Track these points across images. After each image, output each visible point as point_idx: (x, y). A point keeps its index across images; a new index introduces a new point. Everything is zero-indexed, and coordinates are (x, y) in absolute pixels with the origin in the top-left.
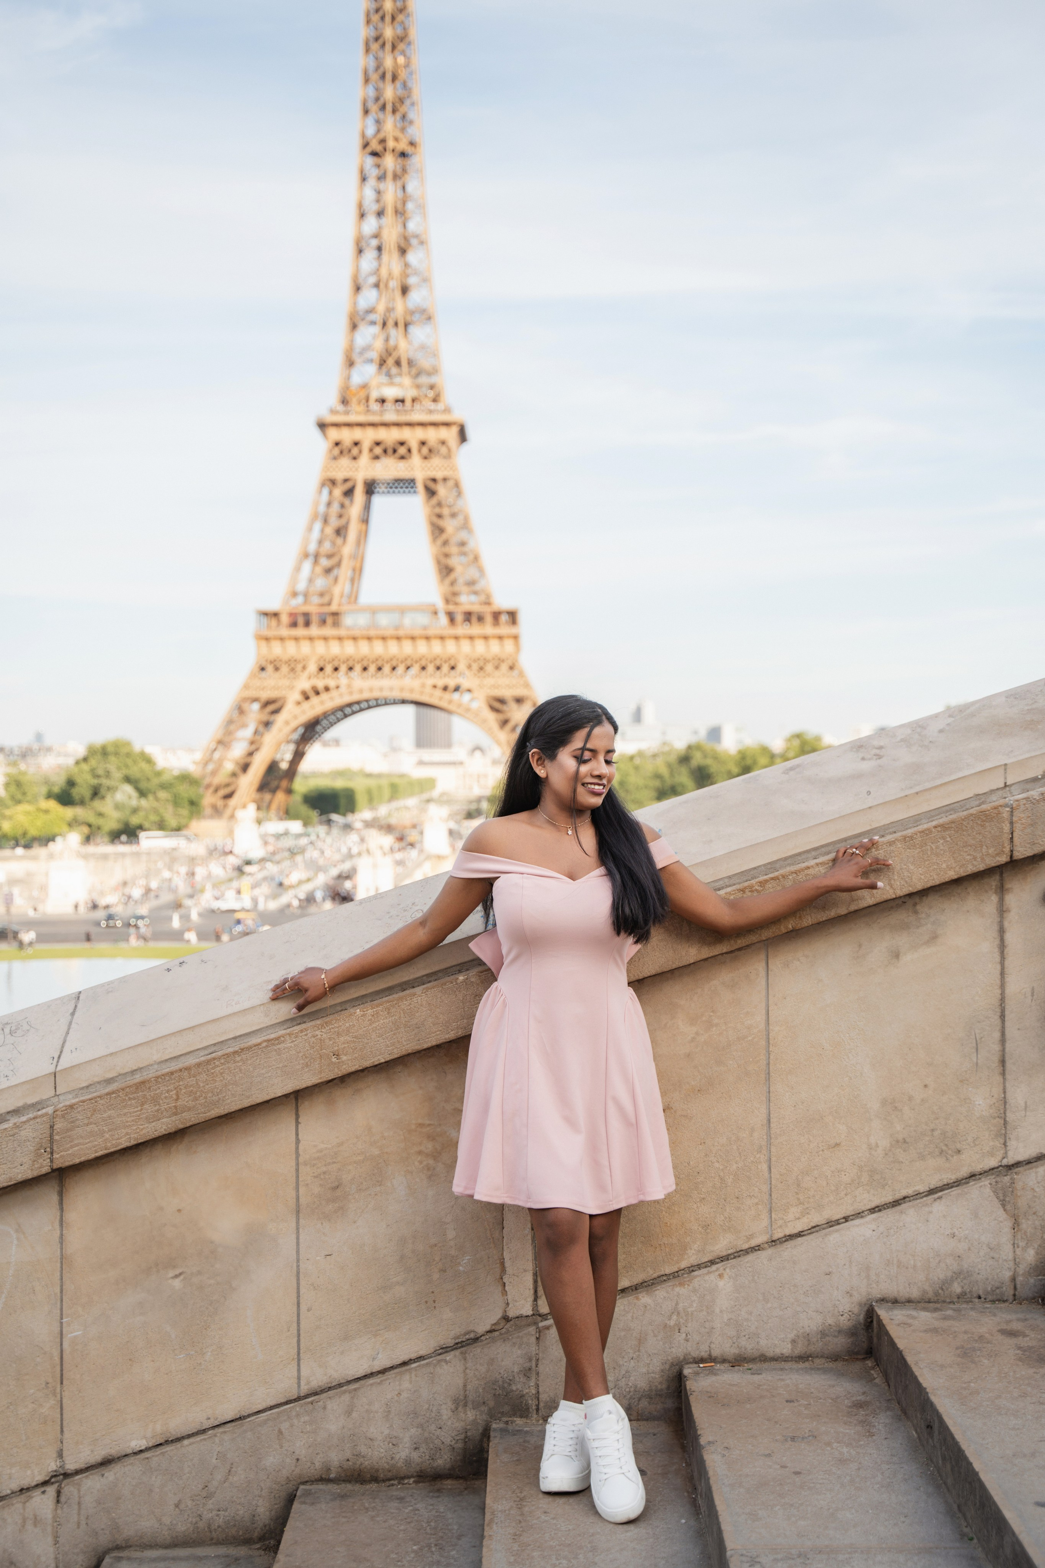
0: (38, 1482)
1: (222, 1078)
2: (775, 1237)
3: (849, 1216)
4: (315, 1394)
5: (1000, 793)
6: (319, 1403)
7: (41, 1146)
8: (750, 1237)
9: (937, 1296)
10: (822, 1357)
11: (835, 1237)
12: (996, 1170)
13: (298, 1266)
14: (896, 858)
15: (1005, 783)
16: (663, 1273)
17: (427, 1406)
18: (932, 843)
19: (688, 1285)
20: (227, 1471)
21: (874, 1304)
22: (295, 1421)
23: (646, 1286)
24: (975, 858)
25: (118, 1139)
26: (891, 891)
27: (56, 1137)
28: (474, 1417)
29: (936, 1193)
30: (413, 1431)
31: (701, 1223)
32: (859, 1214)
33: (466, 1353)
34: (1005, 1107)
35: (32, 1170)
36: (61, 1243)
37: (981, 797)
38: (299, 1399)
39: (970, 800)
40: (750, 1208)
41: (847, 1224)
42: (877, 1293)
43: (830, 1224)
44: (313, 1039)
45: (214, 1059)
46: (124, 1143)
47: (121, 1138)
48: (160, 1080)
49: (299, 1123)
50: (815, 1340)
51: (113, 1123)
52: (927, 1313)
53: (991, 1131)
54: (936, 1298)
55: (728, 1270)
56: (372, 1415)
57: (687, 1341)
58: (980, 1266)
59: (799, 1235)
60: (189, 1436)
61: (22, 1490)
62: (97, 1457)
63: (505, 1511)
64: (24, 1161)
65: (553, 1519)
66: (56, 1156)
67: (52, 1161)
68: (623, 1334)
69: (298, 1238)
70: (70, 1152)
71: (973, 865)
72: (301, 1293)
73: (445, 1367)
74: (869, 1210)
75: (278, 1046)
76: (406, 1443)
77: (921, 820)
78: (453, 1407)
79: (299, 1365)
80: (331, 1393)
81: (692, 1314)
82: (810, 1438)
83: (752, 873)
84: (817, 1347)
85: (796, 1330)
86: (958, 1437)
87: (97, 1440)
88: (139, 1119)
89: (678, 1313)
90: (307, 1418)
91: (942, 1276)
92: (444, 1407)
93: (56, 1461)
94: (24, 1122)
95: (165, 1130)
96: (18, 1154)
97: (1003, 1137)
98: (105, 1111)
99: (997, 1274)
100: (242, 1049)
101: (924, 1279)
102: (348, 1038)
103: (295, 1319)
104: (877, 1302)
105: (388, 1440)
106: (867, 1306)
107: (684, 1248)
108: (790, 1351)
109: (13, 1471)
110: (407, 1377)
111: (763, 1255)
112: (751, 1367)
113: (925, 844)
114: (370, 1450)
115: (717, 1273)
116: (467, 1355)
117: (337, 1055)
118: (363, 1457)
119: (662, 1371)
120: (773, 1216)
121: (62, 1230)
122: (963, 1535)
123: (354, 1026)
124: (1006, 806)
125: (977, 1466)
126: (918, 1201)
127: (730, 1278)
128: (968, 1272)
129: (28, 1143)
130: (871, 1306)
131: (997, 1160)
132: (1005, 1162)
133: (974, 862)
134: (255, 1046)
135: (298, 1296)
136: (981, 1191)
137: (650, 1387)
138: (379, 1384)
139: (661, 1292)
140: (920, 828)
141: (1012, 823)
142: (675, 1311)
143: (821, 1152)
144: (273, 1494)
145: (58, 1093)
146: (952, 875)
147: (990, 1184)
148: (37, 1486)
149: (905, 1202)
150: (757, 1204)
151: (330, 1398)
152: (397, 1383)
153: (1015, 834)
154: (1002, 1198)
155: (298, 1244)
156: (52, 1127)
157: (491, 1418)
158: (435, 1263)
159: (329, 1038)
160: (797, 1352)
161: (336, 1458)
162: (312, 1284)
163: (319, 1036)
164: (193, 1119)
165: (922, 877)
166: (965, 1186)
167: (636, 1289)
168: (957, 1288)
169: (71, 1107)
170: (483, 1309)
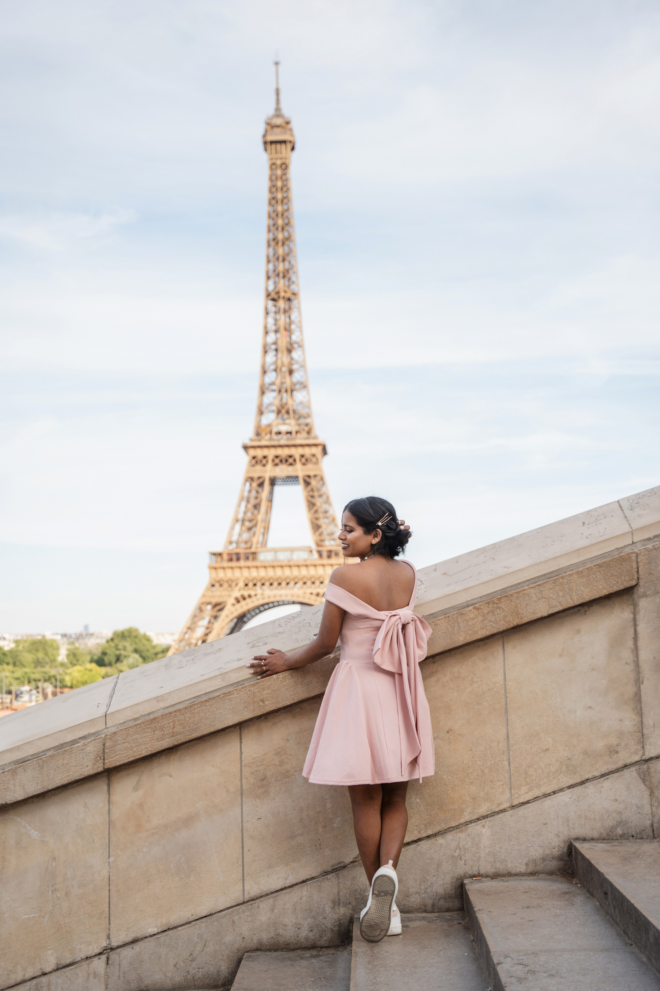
0: (96, 953)
1: (198, 715)
2: (514, 804)
3: (556, 791)
4: (253, 900)
5: (630, 547)
6: (255, 904)
7: (98, 756)
8: (499, 804)
9: (608, 836)
10: (543, 873)
11: (548, 802)
12: (639, 762)
13: (242, 825)
14: (574, 584)
15: (633, 541)
16: (450, 826)
17: (317, 905)
18: (593, 575)
19: (465, 832)
20: (204, 945)
21: (572, 841)
22: (242, 915)
23: (441, 834)
24: (618, 583)
25: (141, 751)
26: (572, 602)
27: (107, 751)
28: (344, 912)
29: (605, 776)
30: (309, 920)
31: (471, 796)
32: (561, 789)
33: (338, 874)
34: (642, 726)
35: (93, 769)
36: (109, 814)
37: (620, 549)
38: (244, 903)
39: (614, 551)
40: (499, 787)
41: (555, 795)
42: (573, 834)
43: (545, 796)
44: (249, 692)
45: (194, 704)
46: (144, 753)
47: (143, 750)
48: (164, 717)
49: (242, 742)
50: (539, 863)
51: (138, 742)
52: (603, 844)
53: (635, 740)
54: (608, 837)
55: (487, 823)
56: (285, 911)
57: (465, 865)
58: (632, 818)
59: (528, 802)
60: (181, 925)
61: (87, 958)
62: (129, 938)
63: (363, 952)
64: (89, 764)
65: (391, 954)
66: (106, 761)
67: (104, 764)
68: (429, 861)
69: (242, 809)
70: (114, 759)
71: (617, 586)
72: (244, 841)
73: (327, 882)
74: (567, 787)
75: (230, 697)
76: (305, 928)
77: (587, 563)
78: (332, 906)
79: (243, 883)
80: (262, 899)
81: (468, 849)
82: (538, 907)
83: (493, 594)
84: (540, 867)
85: (528, 857)
86: (621, 890)
87: (129, 928)
88: (152, 739)
89: (460, 849)
90: (248, 913)
91: (610, 824)
92: (327, 906)
93: (106, 941)
94: (89, 742)
95: (167, 745)
96: (85, 760)
97: (642, 743)
98: (134, 735)
99: (643, 823)
100: (210, 699)
101: (601, 826)
102: (269, 691)
103: (241, 856)
104: (574, 840)
105: (295, 926)
106: (568, 842)
107: (462, 811)
108: (525, 870)
109: (82, 947)
110: (305, 888)
111: (507, 814)
112: (502, 879)
113: (590, 575)
114: (285, 932)
115: (481, 825)
117: (263, 701)
118: (281, 936)
119: (452, 883)
120: (512, 792)
121: (109, 806)
122: (626, 944)
123: (272, 684)
124: (634, 553)
125: (632, 901)
126: (595, 781)
127: (489, 827)
128: (625, 821)
129: (91, 754)
130: (571, 842)
131: (639, 757)
132: (644, 758)
133: (618, 585)
134: (217, 697)
135: (243, 843)
136: (631, 773)
137: (445, 892)
138: (289, 892)
139: (449, 836)
140: (586, 567)
141: (637, 562)
142: (458, 847)
143: (538, 754)
144: (230, 959)
145: (107, 727)
146: (605, 592)
147: (636, 770)
148: (95, 955)
149: (587, 782)
150: (503, 785)
151: (261, 901)
152: (300, 892)
153: (640, 569)
154: (643, 778)
155: (242, 812)
156: (104, 745)
157: (354, 912)
158: (320, 822)
159: (258, 691)
160: (529, 870)
161: (265, 937)
162: (250, 836)
163: (253, 691)
164: (182, 739)
165: (589, 594)
166: (621, 772)
167: (436, 836)
168: (619, 831)
169: (115, 733)
170: (348, 849)
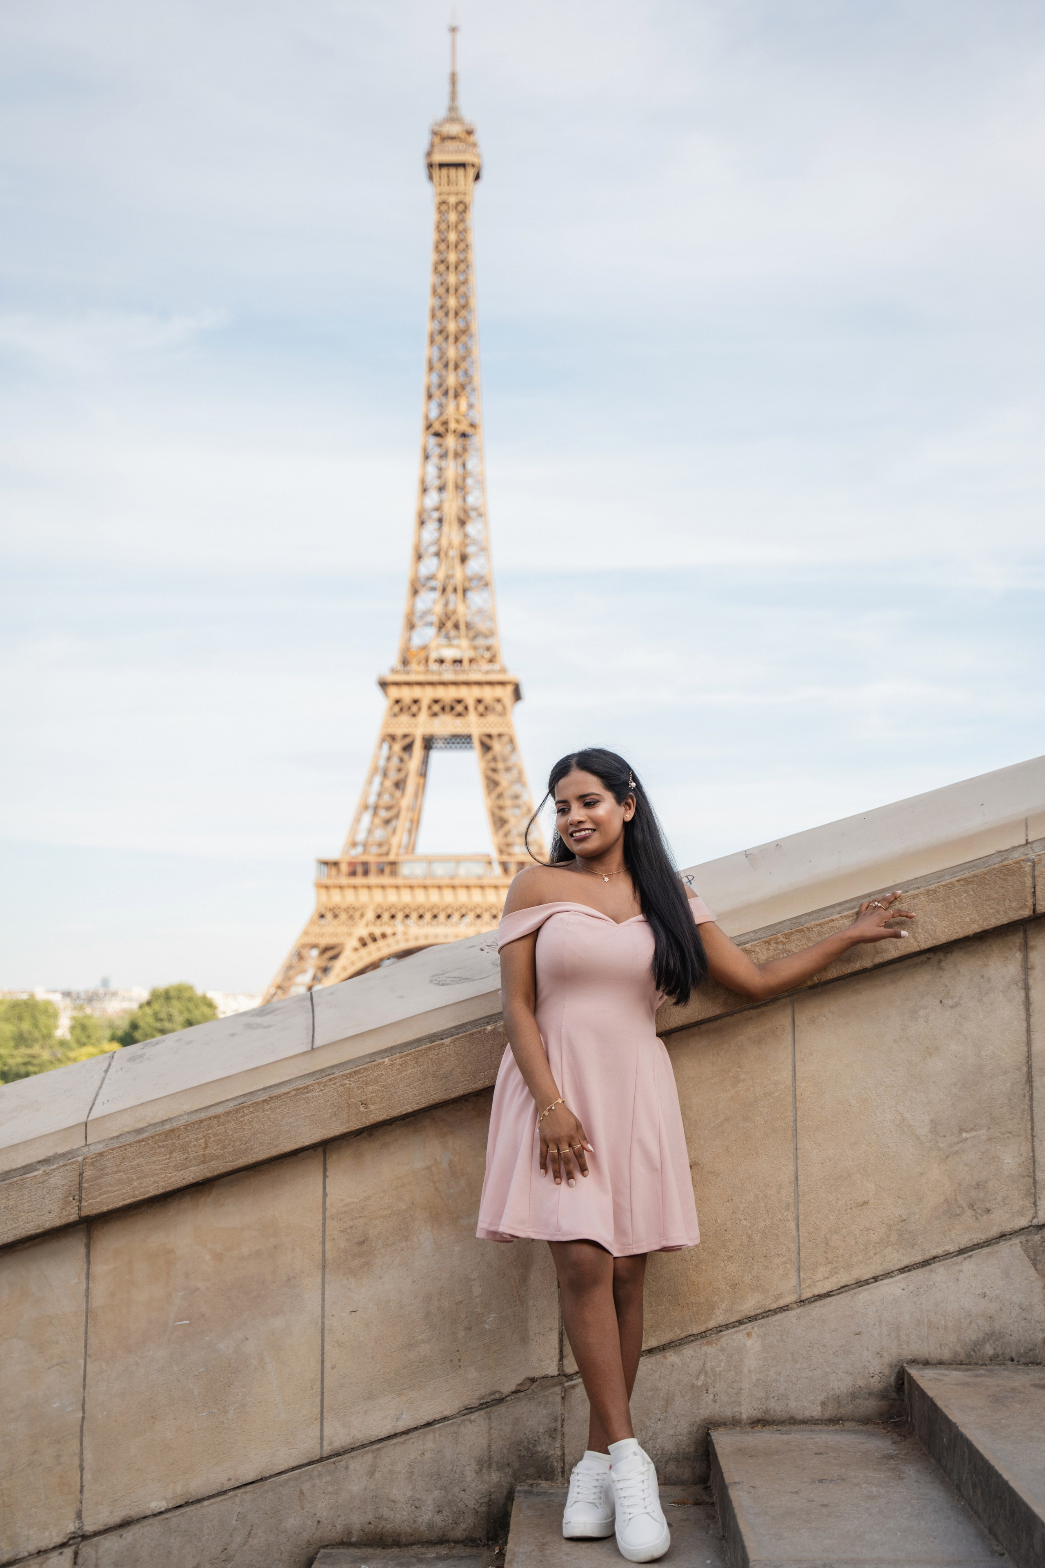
0: (56, 1544)
1: (250, 1127)
2: (804, 1297)
3: (878, 1276)
4: (338, 1454)
5: (1022, 850)
6: (341, 1463)
7: (70, 1194)
8: (779, 1297)
9: (969, 1358)
10: (853, 1420)
11: (864, 1295)
12: (1026, 1230)
13: (323, 1322)
14: (920, 912)
15: (1027, 840)
16: (690, 1333)
17: (450, 1467)
18: (955, 897)
19: (716, 1344)
20: (247, 1533)
21: (905, 1365)
22: (317, 1481)
23: (673, 1347)
24: (998, 912)
25: (146, 1187)
26: (915, 944)
27: (85, 1185)
28: (498, 1480)
29: (966, 1253)
30: (436, 1493)
31: (728, 1282)
32: (888, 1274)
33: (490, 1412)
34: (1034, 1166)
35: (60, 1217)
36: (87, 1297)
37: (1004, 853)
38: (321, 1460)
39: (992, 856)
40: (778, 1267)
41: (876, 1284)
42: (908, 1352)
43: (859, 1284)
44: (342, 1088)
45: (243, 1107)
46: (152, 1191)
47: (149, 1186)
48: (189, 1128)
49: (327, 1176)
50: (846, 1402)
51: (142, 1171)
52: (958, 1372)
53: (1021, 1190)
54: (968, 1361)
55: (756, 1329)
56: (395, 1476)
57: (715, 1401)
58: (1012, 1327)
59: (828, 1295)
60: (209, 1497)
61: (39, 1552)
62: (116, 1519)
63: (526, 1553)
64: (53, 1208)
65: (576, 1559)
66: (84, 1204)
67: (80, 1209)
68: (650, 1394)
69: (323, 1294)
70: (98, 1200)
71: (996, 918)
72: (326, 1350)
73: (470, 1426)
74: (899, 1270)
75: (307, 1095)
76: (429, 1506)
77: (944, 876)
78: (477, 1468)
79: (322, 1425)
80: (353, 1454)
81: (720, 1374)
82: (839, 1481)
83: (777, 927)
84: (847, 1410)
85: (826, 1392)
86: (987, 1455)
87: (116, 1500)
88: (167, 1167)
89: (706, 1373)
90: (329, 1478)
91: (973, 1338)
92: (468, 1468)
93: (75, 1522)
94: (54, 1169)
95: (193, 1178)
96: (47, 1201)
97: (1033, 1196)
98: (134, 1159)
99: (1030, 1336)
100: (271, 1098)
101: (956, 1340)
102: (376, 1087)
103: (319, 1376)
104: (907, 1363)
105: (411, 1502)
106: (898, 1367)
107: (712, 1307)
108: (820, 1414)
109: (31, 1532)
110: (430, 1436)
111: (791, 1314)
112: (780, 1428)
113: (949, 897)
114: (392, 1513)
115: (745, 1332)
116: (492, 1414)
117: (365, 1104)
118: (385, 1520)
119: (690, 1433)
120: (802, 1275)
121: (88, 1283)
123: (382, 1075)
124: (1028, 860)
125: (1006, 1476)
126: (948, 1260)
127: (758, 1336)
128: (1000, 1333)
129: (57, 1191)
130: (902, 1367)
131: (1027, 1220)
132: (1035, 1222)
133: (997, 916)
134: (284, 1094)
135: (323, 1354)
136: (1013, 1250)
137: (678, 1450)
138: (402, 1443)
139: (688, 1351)
140: (943, 883)
141: (1034, 877)
142: (703, 1370)
143: (849, 1211)
144: (293, 1558)
145: (88, 1143)
146: (975, 928)
147: (1021, 1243)
148: (54, 1548)
149: (934, 1262)
150: (785, 1263)
151: (352, 1457)
152: (421, 1443)
153: (1037, 888)
154: (1033, 1257)
155: (323, 1299)
156: (81, 1174)
157: (516, 1481)
158: (460, 1320)
159: (358, 1087)
160: (827, 1415)
161: (357, 1520)
162: (337, 1341)
163: (348, 1085)
164: (221, 1168)
165: (946, 930)
166: (995, 1245)
167: (664, 1349)
168: (989, 1350)
169: (101, 1154)
170: (508, 1369)
